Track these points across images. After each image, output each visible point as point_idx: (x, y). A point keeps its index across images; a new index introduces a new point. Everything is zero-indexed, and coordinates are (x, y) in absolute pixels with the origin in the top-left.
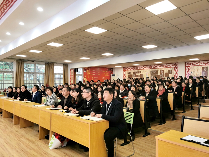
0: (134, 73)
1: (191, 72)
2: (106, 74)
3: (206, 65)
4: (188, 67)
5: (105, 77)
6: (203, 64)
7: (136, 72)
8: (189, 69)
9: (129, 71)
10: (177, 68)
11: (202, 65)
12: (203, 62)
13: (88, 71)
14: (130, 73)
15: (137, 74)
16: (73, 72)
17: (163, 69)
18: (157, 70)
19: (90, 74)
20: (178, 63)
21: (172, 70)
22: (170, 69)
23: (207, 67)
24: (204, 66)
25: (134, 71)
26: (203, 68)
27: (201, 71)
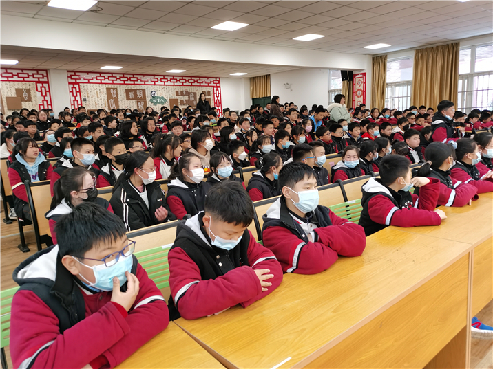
1: (83, 98)
3: (113, 83)
4: (73, 83)
6: (107, 81)
8: (78, 90)
10: (45, 85)
11: (106, 84)
20: (46, 70)
23: (116, 89)
24: (110, 86)
26: (108, 89)
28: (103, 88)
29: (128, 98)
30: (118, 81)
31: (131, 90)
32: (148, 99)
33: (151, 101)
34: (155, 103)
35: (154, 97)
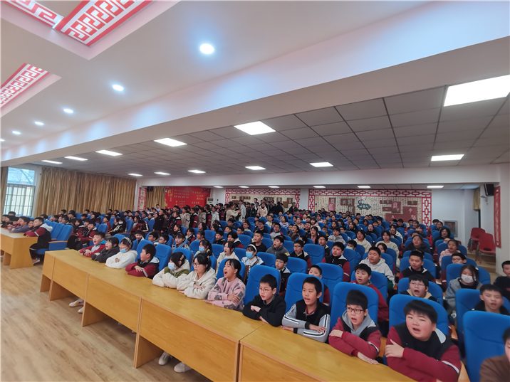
0: (241, 197)
1: (316, 203)
2: (200, 197)
3: (334, 195)
4: (312, 195)
5: (198, 201)
6: (330, 194)
7: (244, 198)
8: (313, 199)
9: (234, 195)
10: (299, 196)
12: (330, 191)
13: (169, 191)
14: (235, 198)
15: (245, 201)
16: (144, 191)
17: (280, 196)
18: (273, 196)
19: (173, 196)
20: (300, 189)
21: (292, 199)
22: (289, 196)
23: (335, 199)
24: (331, 197)
25: (241, 195)
26: (330, 199)
27: (327, 202)
28: (327, 198)
29: (342, 204)
30: (337, 194)
31: (344, 199)
32: (356, 205)
33: (358, 206)
34: (361, 209)
35: (361, 204)
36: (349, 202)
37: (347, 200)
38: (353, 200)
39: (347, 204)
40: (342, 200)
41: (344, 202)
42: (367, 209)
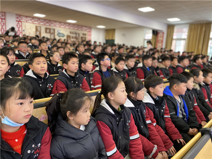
1: (23, 29)
3: (39, 24)
4: (19, 21)
6: (36, 22)
8: (21, 25)
10: (4, 20)
11: (35, 24)
20: (5, 13)
23: (40, 27)
24: (38, 25)
27: (34, 30)
28: (34, 26)
30: (42, 23)
31: (48, 29)
32: (56, 34)
33: (58, 35)
34: (59, 36)
35: (59, 33)
36: (52, 31)
37: (50, 29)
38: (54, 30)
39: (50, 32)
40: (46, 29)
41: (48, 31)
42: (63, 37)
